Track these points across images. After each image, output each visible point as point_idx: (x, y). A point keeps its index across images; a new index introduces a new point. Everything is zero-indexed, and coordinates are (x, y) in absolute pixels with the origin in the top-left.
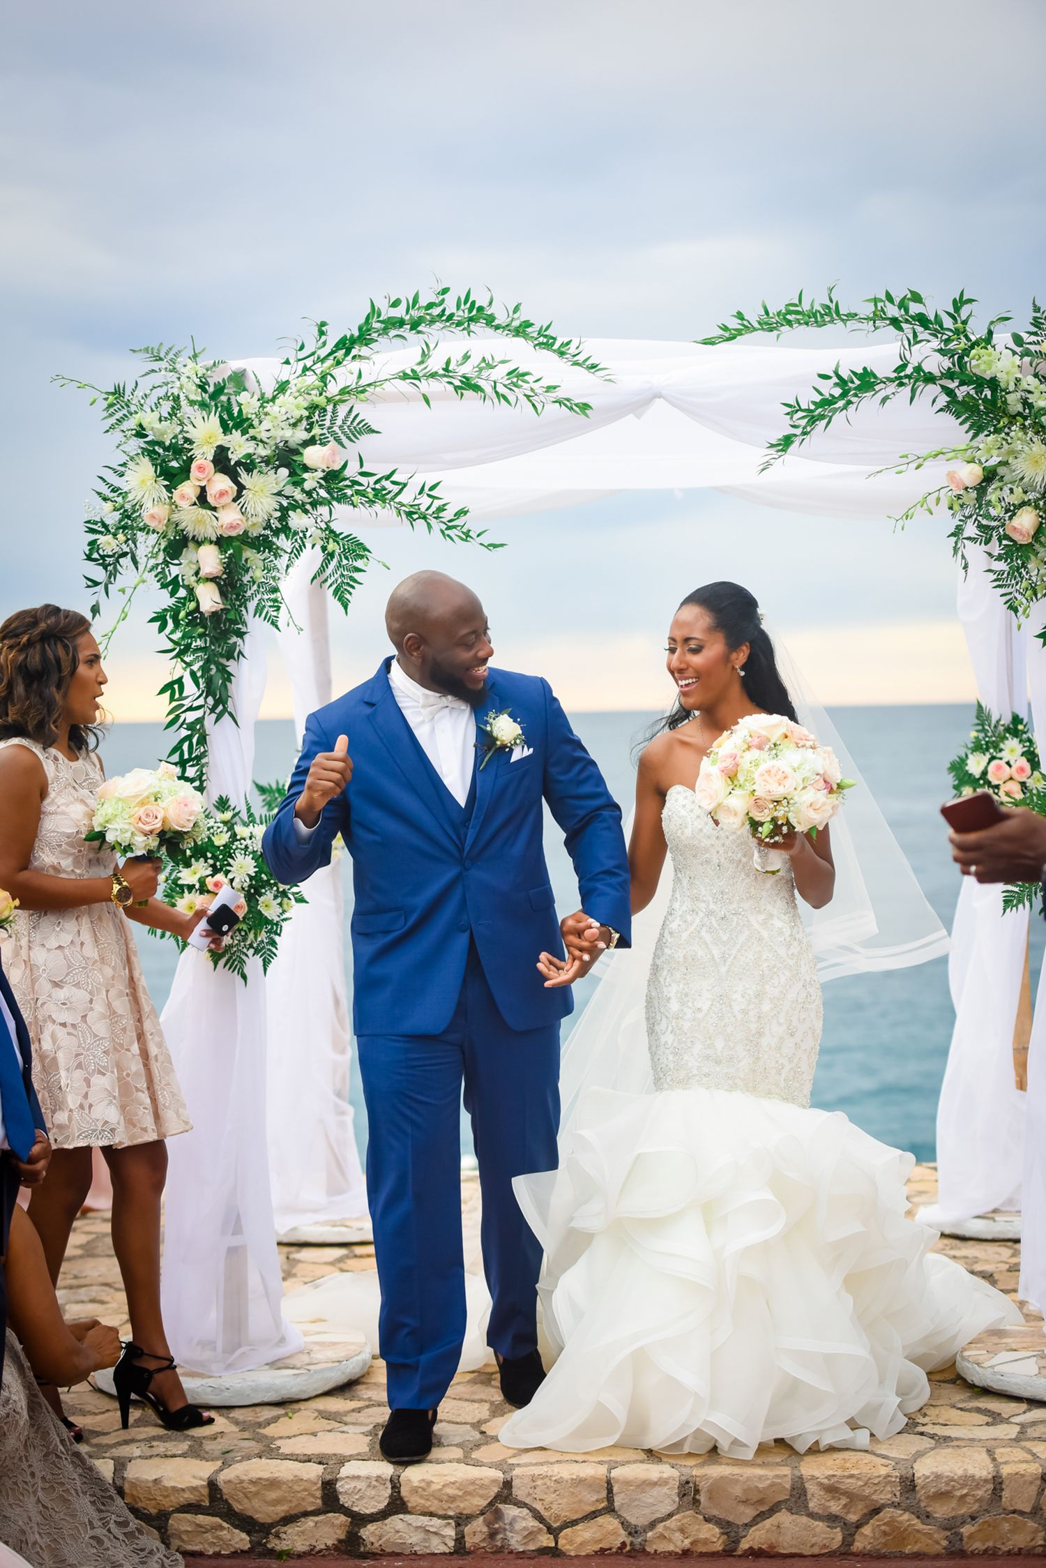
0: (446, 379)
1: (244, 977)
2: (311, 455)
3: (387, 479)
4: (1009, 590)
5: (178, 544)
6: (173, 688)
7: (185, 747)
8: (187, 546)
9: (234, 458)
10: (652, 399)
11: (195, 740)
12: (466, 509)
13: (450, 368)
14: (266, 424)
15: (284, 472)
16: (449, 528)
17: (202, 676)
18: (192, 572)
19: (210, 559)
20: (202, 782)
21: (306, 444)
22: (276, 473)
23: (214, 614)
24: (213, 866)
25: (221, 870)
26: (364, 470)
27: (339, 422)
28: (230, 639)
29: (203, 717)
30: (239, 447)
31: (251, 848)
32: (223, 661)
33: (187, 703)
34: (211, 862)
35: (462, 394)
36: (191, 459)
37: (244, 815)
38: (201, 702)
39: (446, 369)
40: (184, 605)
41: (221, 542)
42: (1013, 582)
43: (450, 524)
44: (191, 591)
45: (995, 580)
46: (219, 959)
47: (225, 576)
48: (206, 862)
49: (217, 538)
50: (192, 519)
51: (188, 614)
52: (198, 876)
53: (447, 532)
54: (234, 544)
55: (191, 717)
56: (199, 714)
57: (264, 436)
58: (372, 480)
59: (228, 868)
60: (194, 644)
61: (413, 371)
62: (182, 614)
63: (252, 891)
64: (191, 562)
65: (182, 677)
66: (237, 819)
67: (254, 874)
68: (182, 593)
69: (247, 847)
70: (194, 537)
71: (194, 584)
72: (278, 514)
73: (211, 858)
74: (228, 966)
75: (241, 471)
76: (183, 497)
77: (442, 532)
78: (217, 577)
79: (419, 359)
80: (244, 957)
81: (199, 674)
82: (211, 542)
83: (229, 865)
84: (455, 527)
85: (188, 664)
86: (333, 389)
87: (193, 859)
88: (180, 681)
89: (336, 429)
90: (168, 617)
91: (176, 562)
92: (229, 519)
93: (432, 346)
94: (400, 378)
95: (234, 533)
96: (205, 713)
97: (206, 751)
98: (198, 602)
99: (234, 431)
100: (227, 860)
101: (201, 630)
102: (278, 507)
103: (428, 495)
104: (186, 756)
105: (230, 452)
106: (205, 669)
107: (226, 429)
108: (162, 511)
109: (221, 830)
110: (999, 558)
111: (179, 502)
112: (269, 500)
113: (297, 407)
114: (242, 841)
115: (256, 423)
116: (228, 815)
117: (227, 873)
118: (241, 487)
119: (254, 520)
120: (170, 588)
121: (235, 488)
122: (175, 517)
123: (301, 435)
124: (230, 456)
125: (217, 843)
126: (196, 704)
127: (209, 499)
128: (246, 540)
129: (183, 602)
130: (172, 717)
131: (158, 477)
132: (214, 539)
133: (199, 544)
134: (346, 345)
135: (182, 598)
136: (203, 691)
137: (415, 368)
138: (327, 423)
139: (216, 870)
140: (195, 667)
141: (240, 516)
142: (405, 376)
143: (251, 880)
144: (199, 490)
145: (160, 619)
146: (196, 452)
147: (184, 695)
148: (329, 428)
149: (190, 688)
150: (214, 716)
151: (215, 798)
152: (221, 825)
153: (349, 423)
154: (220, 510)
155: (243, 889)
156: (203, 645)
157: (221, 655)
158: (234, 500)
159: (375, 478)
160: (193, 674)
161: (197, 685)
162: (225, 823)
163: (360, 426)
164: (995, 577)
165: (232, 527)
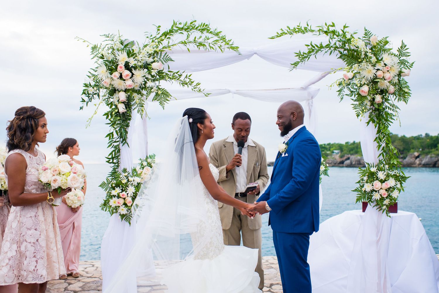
0: (195, 43)
1: (130, 224)
2: (154, 65)
3: (176, 73)
4: (358, 110)
5: (113, 91)
6: (110, 135)
7: (113, 153)
8: (115, 93)
9: (131, 65)
10: (254, 54)
11: (116, 151)
12: (200, 83)
13: (196, 40)
14: (141, 56)
15: (146, 70)
16: (194, 88)
17: (119, 132)
18: (117, 100)
19: (123, 96)
20: (118, 164)
21: (152, 63)
22: (143, 70)
23: (123, 113)
24: (122, 189)
25: (124, 190)
26: (169, 70)
27: (162, 57)
28: (128, 121)
29: (119, 144)
30: (132, 62)
31: (134, 184)
32: (126, 127)
33: (114, 140)
34: (121, 188)
35: (199, 48)
36: (118, 65)
37: (131, 174)
38: (119, 140)
39: (195, 40)
40: (114, 110)
41: (126, 91)
42: (359, 107)
43: (195, 87)
44: (116, 106)
45: (353, 107)
46: (123, 218)
47: (127, 101)
48: (120, 188)
49: (125, 90)
50: (118, 84)
51: (115, 113)
52: (117, 193)
53: (194, 89)
54: (130, 91)
55: (115, 144)
56: (118, 143)
57: (140, 59)
58: (172, 73)
59: (127, 190)
60: (117, 122)
61: (184, 41)
62: (114, 113)
63: (134, 197)
64: (116, 97)
65: (113, 132)
66: (129, 175)
67: (134, 192)
68: (114, 107)
69: (132, 184)
70: (118, 89)
71: (117, 104)
72: (144, 83)
73: (121, 187)
74: (125, 220)
75: (133, 69)
76: (115, 76)
77: (192, 89)
78: (124, 102)
79: (186, 38)
80: (131, 217)
81: (118, 132)
82: (123, 91)
83: (127, 189)
84: (196, 88)
85: (115, 128)
86: (161, 47)
87: (116, 187)
88: (112, 133)
89: (161, 59)
90: (109, 114)
91: (112, 97)
92: (129, 83)
93: (190, 35)
94: (181, 43)
95: (130, 88)
96: (120, 143)
97: (120, 155)
98: (118, 109)
99: (131, 57)
100: (126, 188)
101: (119, 118)
102: (144, 81)
103: (189, 78)
104: (114, 156)
105: (129, 63)
106: (120, 130)
107: (129, 57)
108: (108, 81)
109: (124, 178)
110: (355, 101)
111: (114, 78)
112: (141, 78)
113: (150, 50)
114: (131, 182)
115: (138, 55)
116: (126, 174)
117: (126, 191)
118: (133, 74)
119: (137, 84)
120: (110, 106)
121: (131, 74)
122: (113, 83)
123: (151, 60)
124: (130, 64)
125: (123, 182)
126: (117, 140)
127: (123, 77)
128: (134, 90)
129: (113, 110)
130: (109, 144)
131: (107, 70)
132: (124, 90)
133: (119, 92)
134: (165, 34)
135: (114, 108)
136: (119, 137)
137: (185, 40)
138: (159, 57)
139: (123, 191)
140: (117, 129)
141: (132, 83)
142: (182, 43)
143: (133, 194)
144: (120, 75)
145: (107, 114)
146: (119, 63)
147: (114, 137)
148: (159, 58)
149: (115, 135)
150: (122, 144)
151: (122, 169)
152: (124, 177)
153: (165, 57)
154: (126, 81)
155: (131, 196)
156: (119, 123)
157: (125, 126)
158: (131, 78)
159: (173, 73)
160: (116, 131)
161: (118, 134)
162: (125, 176)
163: (169, 58)
164: (354, 106)
165: (130, 86)
